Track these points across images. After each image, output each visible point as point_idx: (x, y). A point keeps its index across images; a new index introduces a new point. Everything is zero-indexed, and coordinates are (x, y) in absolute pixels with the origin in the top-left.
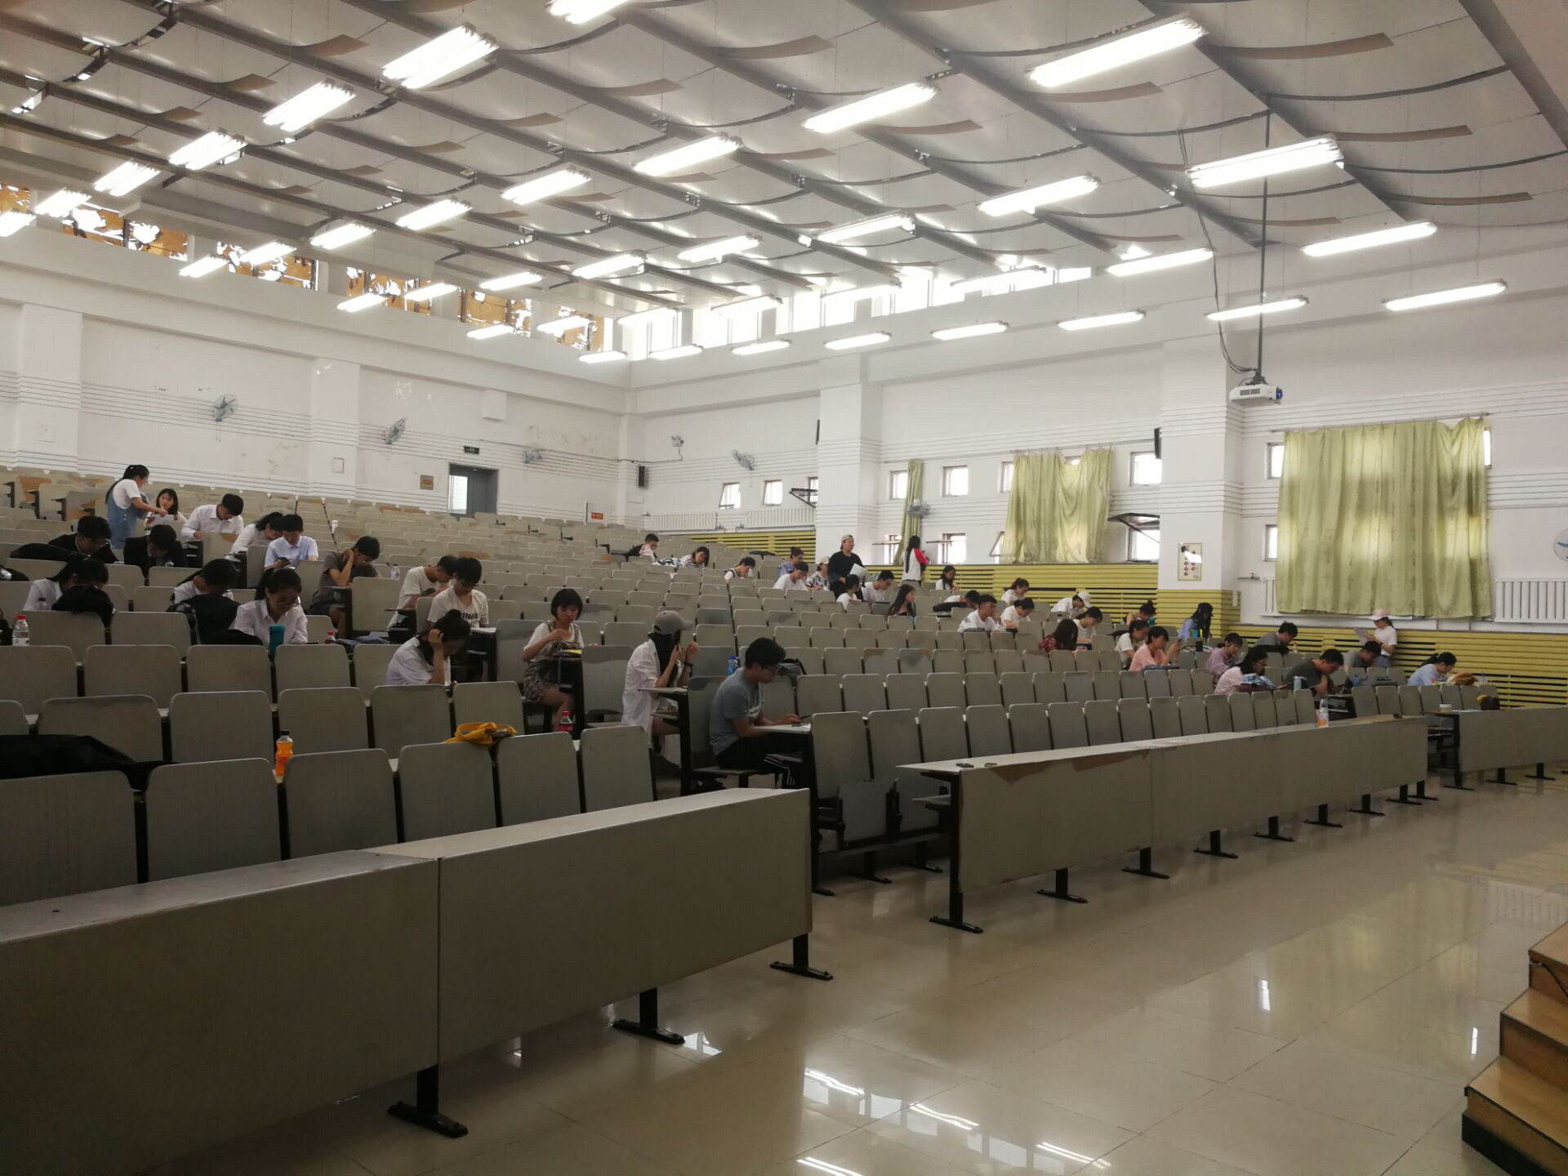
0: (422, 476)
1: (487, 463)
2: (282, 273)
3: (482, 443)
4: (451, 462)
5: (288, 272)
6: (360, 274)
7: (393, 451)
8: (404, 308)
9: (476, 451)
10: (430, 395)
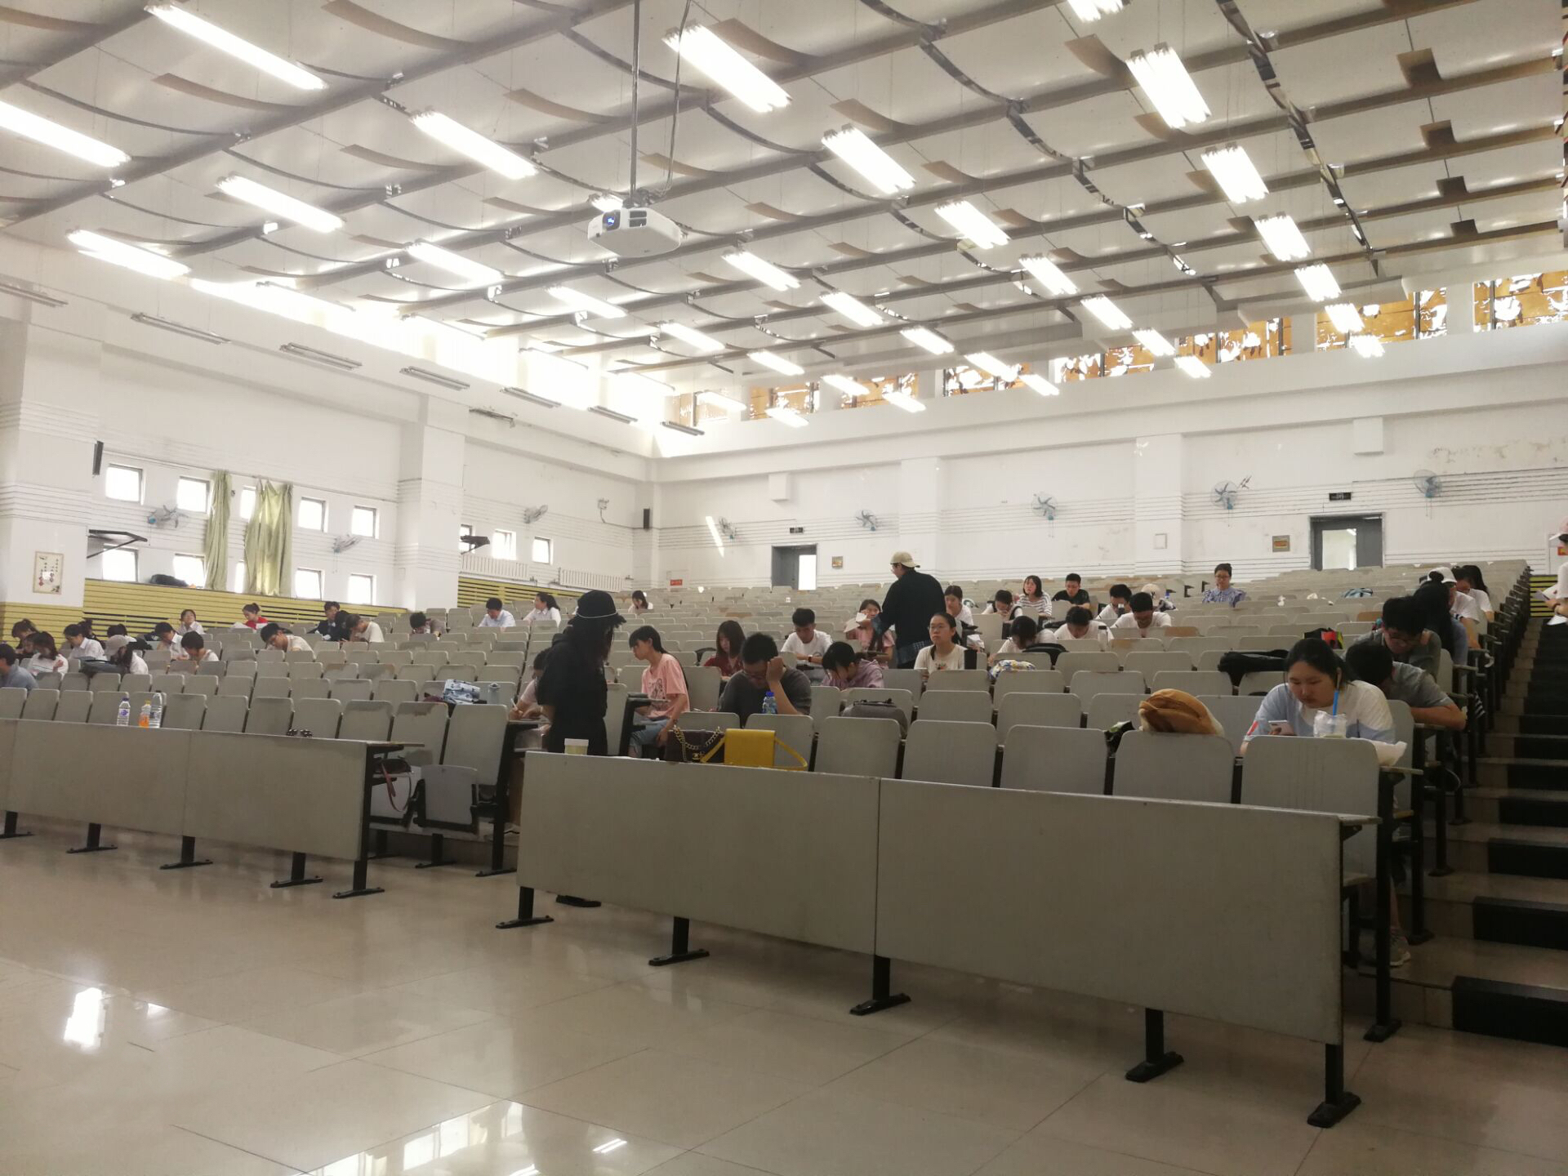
0: (1274, 538)
1: (1365, 508)
2: (1128, 365)
3: (1355, 485)
4: (1312, 515)
5: (1134, 363)
6: (1211, 339)
7: (1235, 515)
8: (1266, 356)
9: (1348, 496)
10: (1280, 446)
